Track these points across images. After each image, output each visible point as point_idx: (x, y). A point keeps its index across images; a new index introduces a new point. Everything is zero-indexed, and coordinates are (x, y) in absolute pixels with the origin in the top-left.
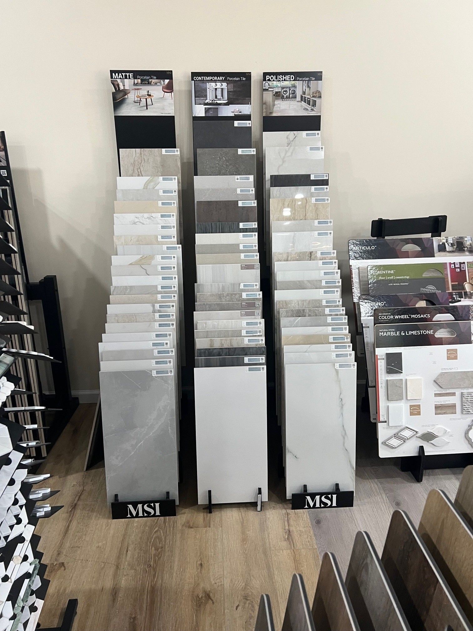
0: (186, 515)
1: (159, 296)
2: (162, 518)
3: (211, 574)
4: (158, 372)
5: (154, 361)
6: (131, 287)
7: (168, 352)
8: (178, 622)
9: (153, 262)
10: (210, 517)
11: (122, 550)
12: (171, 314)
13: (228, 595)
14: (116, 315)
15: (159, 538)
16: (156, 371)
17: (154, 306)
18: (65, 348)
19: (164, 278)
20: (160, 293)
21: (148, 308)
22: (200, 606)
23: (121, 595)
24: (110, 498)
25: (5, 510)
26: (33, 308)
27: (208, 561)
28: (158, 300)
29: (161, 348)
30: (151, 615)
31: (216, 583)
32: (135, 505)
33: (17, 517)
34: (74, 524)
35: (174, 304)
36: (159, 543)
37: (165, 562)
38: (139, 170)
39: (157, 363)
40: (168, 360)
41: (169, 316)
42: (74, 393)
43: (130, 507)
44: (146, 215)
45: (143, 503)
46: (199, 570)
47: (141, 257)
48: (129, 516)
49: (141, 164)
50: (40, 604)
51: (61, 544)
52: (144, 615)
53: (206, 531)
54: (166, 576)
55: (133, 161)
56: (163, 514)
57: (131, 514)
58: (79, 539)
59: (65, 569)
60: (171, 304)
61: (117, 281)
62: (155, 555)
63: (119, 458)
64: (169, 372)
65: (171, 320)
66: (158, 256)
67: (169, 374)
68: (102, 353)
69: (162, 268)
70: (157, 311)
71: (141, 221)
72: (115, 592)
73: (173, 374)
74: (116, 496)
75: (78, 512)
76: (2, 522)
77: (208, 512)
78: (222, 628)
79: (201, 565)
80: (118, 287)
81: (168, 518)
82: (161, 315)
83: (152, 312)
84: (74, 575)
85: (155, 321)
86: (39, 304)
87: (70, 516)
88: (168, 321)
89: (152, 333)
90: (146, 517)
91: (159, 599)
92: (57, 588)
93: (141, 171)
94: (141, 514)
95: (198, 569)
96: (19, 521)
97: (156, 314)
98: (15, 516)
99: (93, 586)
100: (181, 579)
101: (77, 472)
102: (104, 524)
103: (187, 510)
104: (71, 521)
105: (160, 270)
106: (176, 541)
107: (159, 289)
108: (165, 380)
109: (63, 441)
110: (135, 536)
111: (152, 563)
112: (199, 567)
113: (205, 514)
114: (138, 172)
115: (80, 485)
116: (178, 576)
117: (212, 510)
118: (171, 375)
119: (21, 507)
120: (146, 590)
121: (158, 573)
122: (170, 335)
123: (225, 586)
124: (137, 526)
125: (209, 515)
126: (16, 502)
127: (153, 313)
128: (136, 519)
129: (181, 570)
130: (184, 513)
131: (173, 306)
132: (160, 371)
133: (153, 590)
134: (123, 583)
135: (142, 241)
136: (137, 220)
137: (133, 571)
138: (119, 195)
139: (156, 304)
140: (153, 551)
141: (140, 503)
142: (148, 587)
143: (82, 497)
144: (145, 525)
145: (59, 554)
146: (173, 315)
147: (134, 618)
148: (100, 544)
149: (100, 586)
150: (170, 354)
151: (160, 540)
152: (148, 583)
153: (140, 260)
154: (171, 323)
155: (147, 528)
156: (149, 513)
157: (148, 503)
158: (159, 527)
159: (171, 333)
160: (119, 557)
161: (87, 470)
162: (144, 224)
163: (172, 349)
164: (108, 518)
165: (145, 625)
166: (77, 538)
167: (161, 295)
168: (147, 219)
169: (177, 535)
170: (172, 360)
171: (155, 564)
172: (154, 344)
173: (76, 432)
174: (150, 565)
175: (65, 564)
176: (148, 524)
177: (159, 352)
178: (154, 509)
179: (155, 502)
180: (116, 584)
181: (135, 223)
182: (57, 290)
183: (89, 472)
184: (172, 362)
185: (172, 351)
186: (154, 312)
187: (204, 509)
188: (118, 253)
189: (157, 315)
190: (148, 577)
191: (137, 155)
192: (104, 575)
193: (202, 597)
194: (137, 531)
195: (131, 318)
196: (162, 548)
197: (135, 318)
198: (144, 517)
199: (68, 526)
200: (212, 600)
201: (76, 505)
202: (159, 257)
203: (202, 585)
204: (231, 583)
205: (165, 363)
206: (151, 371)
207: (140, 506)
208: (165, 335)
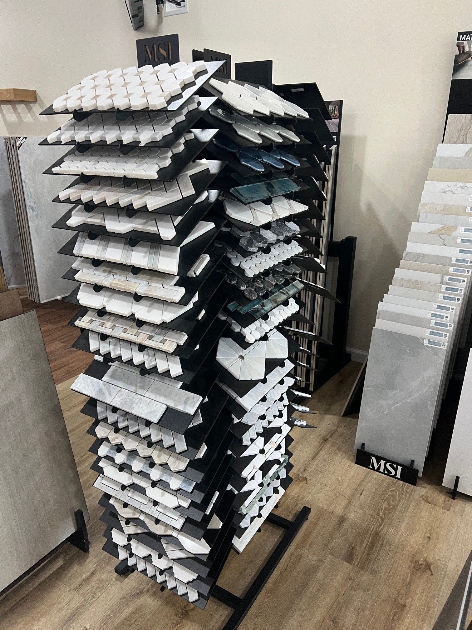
0: (426, 489)
1: (451, 268)
2: (401, 482)
3: (437, 550)
4: (430, 342)
5: (429, 331)
6: (424, 255)
7: (446, 326)
8: (392, 572)
9: (454, 233)
10: (452, 502)
11: (357, 491)
12: (459, 288)
13: (449, 576)
14: (402, 280)
15: (394, 497)
16: (429, 341)
17: (443, 278)
18: (349, 306)
19: (461, 251)
20: (453, 265)
21: (437, 278)
22: (417, 570)
23: (346, 524)
24: (357, 445)
25: (273, 400)
26: (331, 264)
27: (437, 538)
28: (449, 272)
29: (439, 320)
30: (369, 554)
31: (440, 560)
32: (379, 459)
33: (280, 411)
34: (322, 453)
35: (466, 279)
36: (393, 501)
37: (394, 518)
38: (465, 137)
39: (432, 333)
40: (444, 333)
41: (456, 290)
42: (348, 349)
43: (374, 459)
44: (460, 184)
45: (387, 461)
46: (426, 542)
47: (442, 227)
48: (370, 467)
49: (468, 130)
50: (282, 491)
51: (308, 465)
52: (363, 549)
53: (443, 513)
54: (392, 531)
55: (460, 127)
56: (403, 478)
57: (373, 466)
58: (323, 466)
59: (307, 484)
60: (462, 279)
61: (412, 247)
62: (385, 509)
63: (374, 412)
64: (442, 345)
65: (458, 295)
66: (461, 227)
67: (442, 347)
68: (379, 312)
69: (463, 241)
70: (445, 283)
71: (453, 190)
72: (342, 520)
73: (445, 348)
74: (363, 445)
75: (328, 446)
76: (269, 408)
77: (451, 497)
78: (434, 598)
79: (429, 538)
80: (411, 253)
81: (407, 485)
82: (448, 288)
83: (439, 282)
84: (313, 491)
85: (441, 292)
86: (336, 262)
87: (320, 446)
88: (454, 295)
89: (434, 303)
90: (386, 474)
91: (379, 545)
92: (298, 494)
93: (466, 138)
94: (382, 470)
95: (425, 540)
96: (281, 416)
97: (443, 285)
98: (279, 410)
99: (325, 507)
100: (405, 540)
101: (335, 414)
102: (347, 464)
103: (429, 486)
104: (320, 450)
105: (460, 243)
106: (409, 506)
107: (454, 261)
108: (436, 352)
109: (329, 385)
110: (372, 485)
111: (381, 514)
112: (427, 539)
113: (447, 498)
114: (463, 139)
115: (334, 426)
116: (403, 536)
117: (456, 497)
118: (443, 348)
119: (285, 406)
120: (370, 532)
121: (385, 525)
122: (452, 309)
123: (449, 566)
124: (376, 478)
125: (451, 500)
126: (281, 399)
127: (440, 284)
128: (377, 473)
129: (408, 532)
130: (425, 487)
131: (464, 281)
132: (432, 342)
133: (376, 535)
134: (351, 516)
135: (448, 210)
136: (448, 189)
137: (361, 511)
138: (436, 162)
139: (445, 276)
140: (385, 505)
141: (384, 459)
142: (373, 530)
143: (334, 436)
144: (383, 481)
145: (305, 470)
146: (461, 290)
147: (354, 548)
148: (340, 478)
149: (331, 509)
150: (448, 328)
151: (394, 500)
152: (373, 527)
153: (441, 230)
154: (457, 297)
155: (385, 484)
156: (390, 472)
157: (392, 463)
158: (396, 488)
159: (454, 307)
160: (353, 495)
161: (343, 416)
162: (454, 193)
163: (451, 324)
164: (352, 461)
165: (361, 558)
166: (322, 465)
167: (453, 267)
168: (460, 189)
169: (413, 502)
170: (448, 334)
171: (383, 517)
172: (433, 315)
173: (342, 382)
174: (379, 515)
175: (308, 479)
176: (386, 481)
177: (436, 324)
178: (396, 470)
179: (398, 464)
180: (345, 515)
181: (445, 192)
182: (354, 251)
183: (345, 418)
184: (448, 336)
185: (450, 326)
186: (442, 283)
187: (447, 492)
188: (420, 220)
189: (444, 287)
190: (374, 522)
191: (466, 121)
192: (337, 503)
193: (421, 564)
194: (375, 482)
195: (417, 285)
196: (394, 506)
197: (420, 285)
198: (384, 473)
199: (317, 453)
200: (431, 572)
201: (327, 439)
202: (461, 229)
203: (425, 555)
204: (456, 568)
205: (441, 335)
206: (423, 339)
207: (383, 462)
208: (448, 309)
